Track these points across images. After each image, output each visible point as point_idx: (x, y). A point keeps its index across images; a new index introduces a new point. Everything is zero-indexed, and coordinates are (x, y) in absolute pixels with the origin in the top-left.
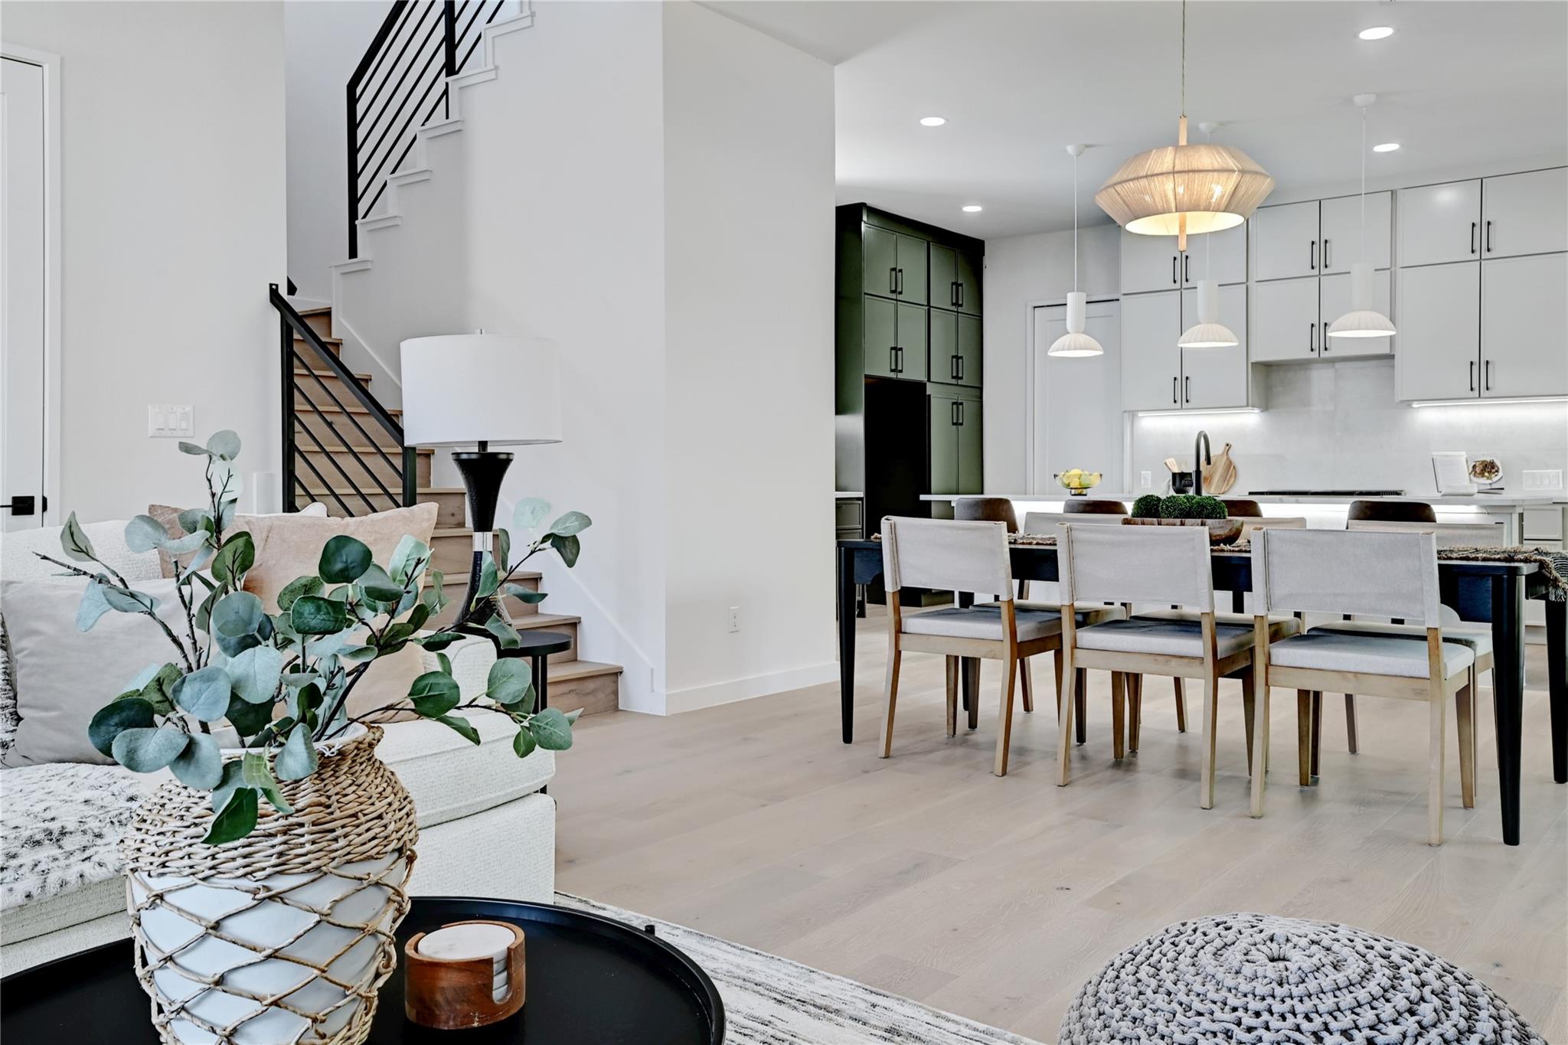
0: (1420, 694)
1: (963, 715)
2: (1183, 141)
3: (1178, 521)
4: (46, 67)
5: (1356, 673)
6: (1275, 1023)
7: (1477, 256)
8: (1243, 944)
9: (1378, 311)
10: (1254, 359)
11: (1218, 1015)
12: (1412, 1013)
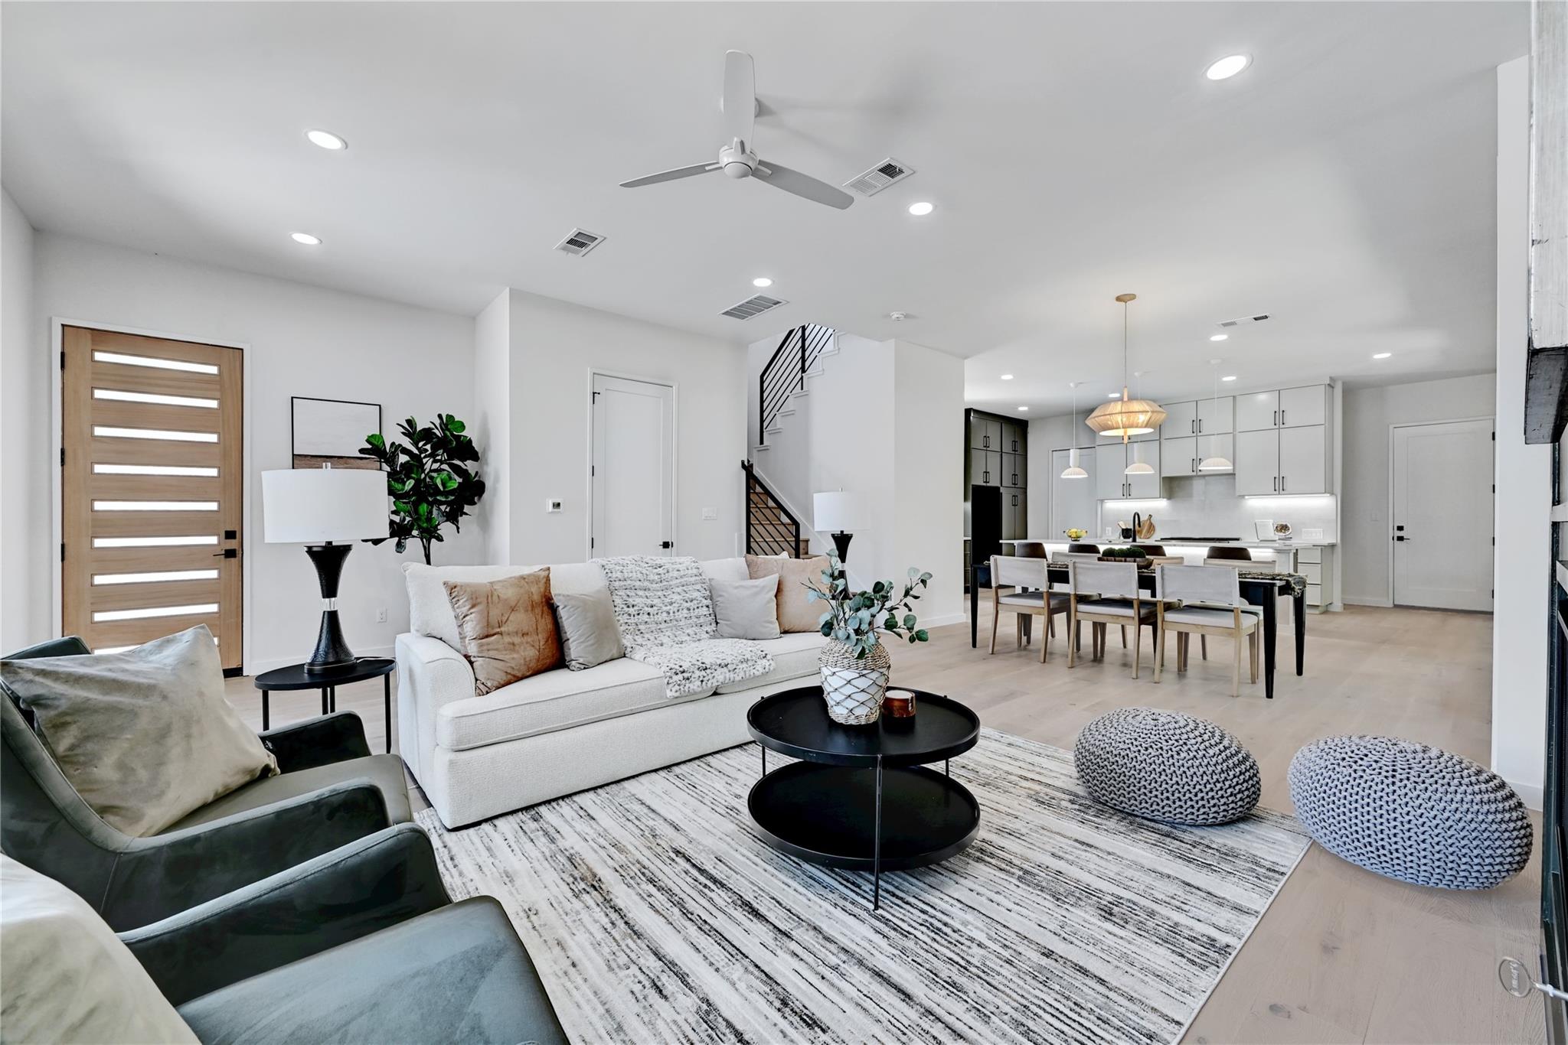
0: (1230, 635)
1: (1024, 639)
2: (1126, 399)
3: (1123, 559)
4: (674, 387)
5: (1202, 626)
6: (1152, 737)
7: (1277, 427)
8: (1143, 715)
9: (1224, 458)
10: (1163, 475)
11: (1132, 734)
12: (1200, 736)
